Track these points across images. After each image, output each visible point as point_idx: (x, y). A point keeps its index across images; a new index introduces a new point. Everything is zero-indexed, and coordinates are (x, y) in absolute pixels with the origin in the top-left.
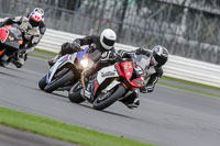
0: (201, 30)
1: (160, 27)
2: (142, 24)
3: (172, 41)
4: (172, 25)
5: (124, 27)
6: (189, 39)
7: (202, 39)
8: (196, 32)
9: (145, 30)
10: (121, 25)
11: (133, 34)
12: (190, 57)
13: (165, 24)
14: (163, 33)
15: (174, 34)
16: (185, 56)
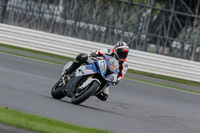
0: (77, 10)
1: (40, 8)
2: (24, 6)
3: (51, 20)
4: (51, 6)
5: (8, 8)
6: (66, 18)
7: (78, 19)
8: (73, 12)
9: (27, 11)
10: (5, 7)
11: (15, 15)
12: (67, 35)
13: (44, 5)
14: (43, 13)
15: (53, 14)
16: (63, 34)
